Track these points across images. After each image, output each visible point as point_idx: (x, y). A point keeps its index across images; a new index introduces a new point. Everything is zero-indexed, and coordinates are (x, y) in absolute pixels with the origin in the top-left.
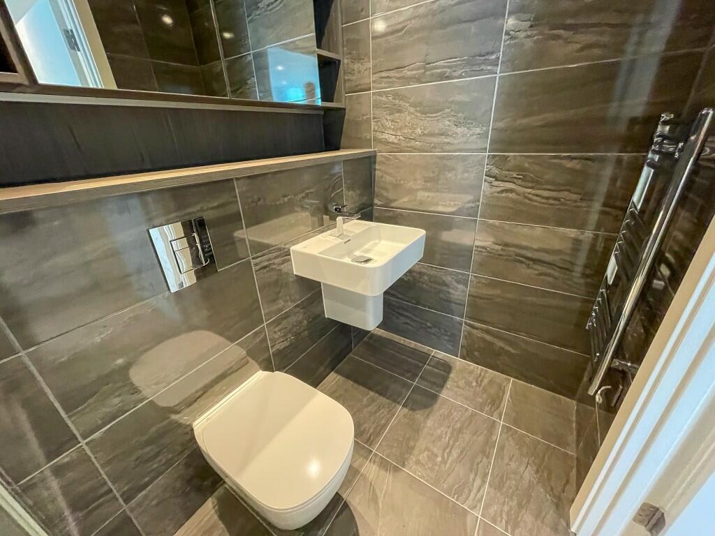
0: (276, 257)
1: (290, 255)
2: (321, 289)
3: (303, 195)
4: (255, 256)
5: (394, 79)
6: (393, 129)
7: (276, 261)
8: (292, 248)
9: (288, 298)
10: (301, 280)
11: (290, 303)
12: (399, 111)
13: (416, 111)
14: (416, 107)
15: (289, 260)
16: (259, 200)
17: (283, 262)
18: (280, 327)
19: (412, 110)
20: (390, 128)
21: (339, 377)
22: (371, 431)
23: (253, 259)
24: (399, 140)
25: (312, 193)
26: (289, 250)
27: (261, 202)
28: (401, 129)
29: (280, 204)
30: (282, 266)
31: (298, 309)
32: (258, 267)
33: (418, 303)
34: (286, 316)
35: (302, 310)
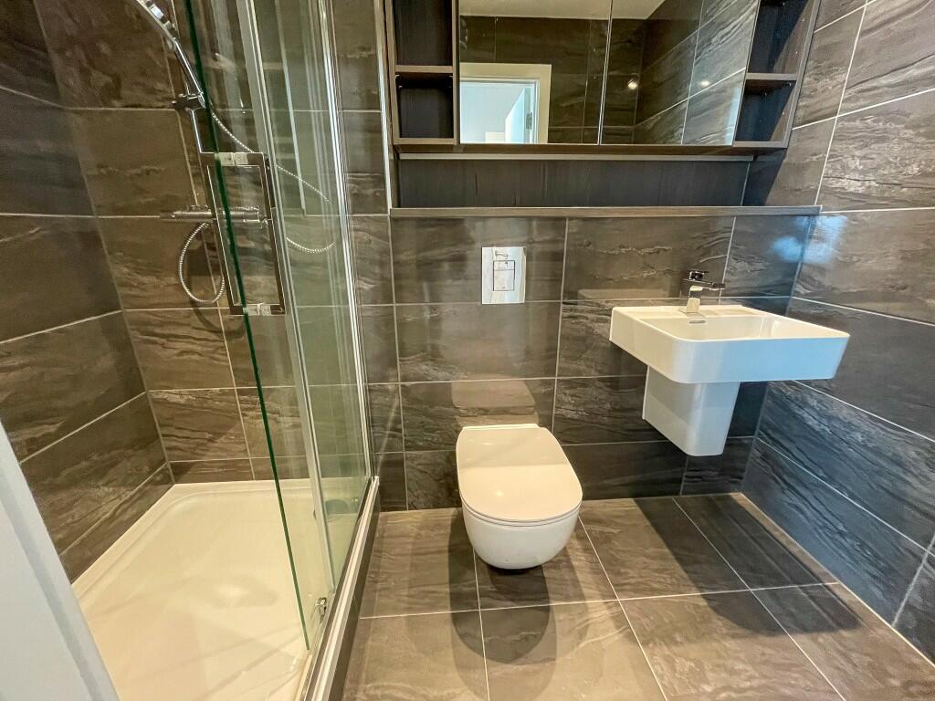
0: (592, 312)
1: (610, 316)
2: (645, 377)
3: (651, 250)
4: (566, 301)
5: (886, 89)
6: (862, 172)
7: (591, 316)
8: (616, 309)
9: (593, 364)
10: (617, 351)
11: (593, 372)
12: (882, 139)
13: (919, 135)
14: (919, 126)
15: (608, 321)
16: (589, 244)
17: (599, 321)
18: (572, 391)
19: (909, 133)
20: (856, 170)
21: (638, 508)
22: (632, 581)
23: (564, 303)
24: (869, 187)
25: (665, 250)
26: (611, 310)
27: (591, 247)
28: (876, 169)
29: (614, 255)
30: (596, 325)
31: (601, 384)
32: (566, 314)
33: (831, 480)
34: (585, 384)
35: (607, 389)
